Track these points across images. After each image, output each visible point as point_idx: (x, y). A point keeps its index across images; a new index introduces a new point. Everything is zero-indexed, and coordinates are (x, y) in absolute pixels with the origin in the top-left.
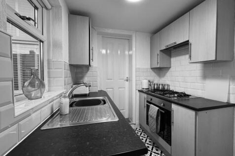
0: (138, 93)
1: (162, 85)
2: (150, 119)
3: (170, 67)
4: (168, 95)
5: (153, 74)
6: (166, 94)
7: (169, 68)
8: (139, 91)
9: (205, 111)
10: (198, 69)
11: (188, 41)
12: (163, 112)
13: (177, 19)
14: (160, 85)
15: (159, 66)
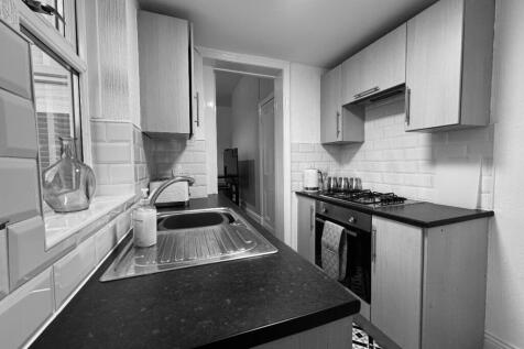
0: (296, 199)
1: (346, 179)
2: (324, 251)
3: (362, 143)
4: (362, 200)
5: (327, 156)
6: (358, 197)
7: (358, 144)
8: (298, 193)
9: (440, 228)
10: (419, 144)
11: (403, 85)
12: (354, 234)
13: (385, 34)
14: (341, 179)
15: (340, 139)
